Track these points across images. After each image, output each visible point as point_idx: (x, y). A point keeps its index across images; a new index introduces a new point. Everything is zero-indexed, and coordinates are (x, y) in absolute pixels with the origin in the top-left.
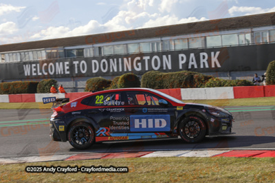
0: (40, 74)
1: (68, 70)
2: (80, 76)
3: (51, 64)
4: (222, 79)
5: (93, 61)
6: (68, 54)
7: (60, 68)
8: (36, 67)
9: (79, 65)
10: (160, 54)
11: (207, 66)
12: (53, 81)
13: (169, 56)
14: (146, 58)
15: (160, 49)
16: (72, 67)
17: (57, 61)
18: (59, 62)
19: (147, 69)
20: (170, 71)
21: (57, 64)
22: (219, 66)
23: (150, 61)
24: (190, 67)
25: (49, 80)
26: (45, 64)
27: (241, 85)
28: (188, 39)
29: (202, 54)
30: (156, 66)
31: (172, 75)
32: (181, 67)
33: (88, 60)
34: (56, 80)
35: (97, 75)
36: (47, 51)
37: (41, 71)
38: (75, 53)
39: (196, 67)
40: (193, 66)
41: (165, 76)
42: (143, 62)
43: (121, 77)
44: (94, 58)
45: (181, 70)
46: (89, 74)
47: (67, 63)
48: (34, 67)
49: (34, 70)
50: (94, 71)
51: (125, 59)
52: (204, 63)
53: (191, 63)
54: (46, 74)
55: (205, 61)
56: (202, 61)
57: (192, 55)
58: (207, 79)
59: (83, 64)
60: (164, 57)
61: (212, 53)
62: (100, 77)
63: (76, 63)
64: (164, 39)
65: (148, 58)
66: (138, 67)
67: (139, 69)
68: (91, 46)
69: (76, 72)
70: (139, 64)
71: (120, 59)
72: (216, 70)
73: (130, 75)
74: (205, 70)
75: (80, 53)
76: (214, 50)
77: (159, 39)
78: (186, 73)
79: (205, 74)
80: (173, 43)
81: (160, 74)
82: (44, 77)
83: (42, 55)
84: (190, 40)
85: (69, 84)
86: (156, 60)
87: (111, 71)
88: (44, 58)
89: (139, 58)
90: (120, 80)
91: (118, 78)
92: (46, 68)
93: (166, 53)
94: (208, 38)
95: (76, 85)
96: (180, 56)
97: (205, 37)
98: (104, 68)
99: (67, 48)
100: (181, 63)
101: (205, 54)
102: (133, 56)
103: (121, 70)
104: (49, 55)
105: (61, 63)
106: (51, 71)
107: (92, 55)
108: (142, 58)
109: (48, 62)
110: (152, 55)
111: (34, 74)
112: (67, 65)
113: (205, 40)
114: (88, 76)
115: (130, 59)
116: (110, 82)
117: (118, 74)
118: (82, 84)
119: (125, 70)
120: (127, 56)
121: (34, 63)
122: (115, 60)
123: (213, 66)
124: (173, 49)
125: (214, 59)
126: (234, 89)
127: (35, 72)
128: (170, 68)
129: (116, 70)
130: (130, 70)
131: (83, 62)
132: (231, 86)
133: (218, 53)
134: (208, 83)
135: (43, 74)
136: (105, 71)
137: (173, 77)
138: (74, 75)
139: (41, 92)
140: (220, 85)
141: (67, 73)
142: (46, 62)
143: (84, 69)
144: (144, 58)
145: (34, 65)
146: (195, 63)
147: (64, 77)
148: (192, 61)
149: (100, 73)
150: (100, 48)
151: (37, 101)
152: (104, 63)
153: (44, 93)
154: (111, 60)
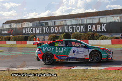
0: (29, 33)
1: (41, 31)
2: (46, 33)
3: (34, 28)
4: (107, 36)
5: (52, 28)
6: (41, 24)
7: (38, 30)
8: (28, 30)
10: (80, 25)
11: (100, 31)
12: (35, 36)
13: (84, 26)
14: (74, 27)
15: (80, 23)
16: (42, 29)
17: (36, 27)
18: (37, 27)
19: (74, 31)
20: (84, 32)
21: (37, 28)
22: (105, 30)
23: (75, 28)
24: (93, 31)
25: (33, 35)
26: (32, 29)
27: (114, 39)
28: (92, 19)
29: (98, 25)
30: (78, 30)
31: (85, 34)
32: (89, 31)
33: (50, 27)
34: (36, 35)
36: (33, 23)
37: (30, 31)
38: (44, 24)
39: (95, 31)
40: (94, 30)
41: (82, 34)
42: (72, 28)
43: (63, 34)
44: (52, 26)
45: (89, 32)
46: (50, 33)
47: (40, 28)
48: (27, 30)
49: (27, 31)
50: (52, 32)
51: (65, 27)
52: (99, 29)
53: (93, 29)
54: (32, 33)
55: (99, 28)
56: (98, 28)
57: (94, 26)
58: (100, 36)
59: (47, 29)
60: (82, 26)
61: (103, 25)
62: (54, 34)
63: (44, 28)
64: (82, 18)
65: (75, 26)
66: (70, 30)
68: (51, 21)
69: (44, 32)
70: (71, 29)
71: (63, 27)
72: (104, 32)
73: (67, 34)
74: (99, 32)
75: (46, 24)
76: (104, 23)
77: (80, 19)
78: (91, 33)
79: (99, 34)
80: (86, 20)
81: (80, 33)
82: (31, 34)
83: (30, 25)
84: (93, 19)
85: (41, 37)
86: (78, 28)
87: (59, 32)
88: (31, 26)
89: (71, 27)
90: (63, 36)
91: (62, 35)
94: (101, 18)
95: (44, 38)
96: (89, 26)
97: (100, 18)
98: (56, 31)
99: (41, 22)
100: (89, 29)
101: (100, 25)
102: (69, 26)
103: (63, 31)
104: (33, 25)
105: (38, 28)
106: (34, 31)
108: (72, 27)
109: (33, 28)
110: (76, 25)
111: (27, 33)
112: (41, 29)
113: (100, 19)
115: (67, 27)
116: (58, 37)
117: (62, 33)
118: (47, 37)
119: (65, 32)
120: (66, 26)
121: (27, 28)
122: (61, 27)
123: (103, 30)
124: (86, 23)
125: (103, 28)
126: (112, 41)
127: (27, 32)
128: (84, 31)
129: (61, 32)
130: (67, 31)
131: (47, 28)
132: (110, 39)
133: (105, 25)
134: (100, 38)
135: (31, 33)
136: (56, 32)
137: (85, 35)
138: (44, 33)
139: (30, 40)
140: (106, 39)
141: (41, 32)
142: (32, 27)
143: (47, 31)
144: (73, 26)
145: (27, 29)
146: (95, 29)
147: (39, 34)
148: (94, 28)
149: (54, 33)
150: (55, 22)
151: (28, 44)
152: (56, 28)
153: (31, 40)
154: (59, 27)
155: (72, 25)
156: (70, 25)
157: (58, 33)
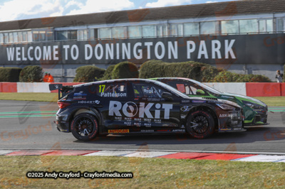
0: (24, 59)
1: (57, 55)
2: (71, 62)
3: (38, 48)
4: (235, 72)
5: (87, 46)
6: (58, 36)
7: (48, 53)
8: (20, 51)
9: (69, 50)
10: (165, 40)
11: (220, 57)
12: (38, 68)
13: (176, 43)
14: (149, 44)
15: (166, 34)
16: (61, 51)
17: (44, 44)
18: (47, 45)
19: (149, 57)
20: (176, 61)
21: (45, 47)
22: (233, 57)
23: (152, 48)
24: (199, 57)
25: (33, 66)
26: (31, 48)
27: (254, 81)
28: (199, 23)
29: (214, 42)
30: (160, 54)
31: (175, 66)
32: (189, 57)
33: (81, 45)
34: (41, 67)
35: (90, 62)
36: (34, 32)
37: (26, 56)
38: (66, 35)
39: (206, 57)
40: (203, 56)
41: (167, 67)
42: (144, 49)
43: (116, 66)
44: (88, 42)
45: (189, 60)
46: (81, 61)
47: (56, 47)
48: (19, 51)
49: (18, 54)
50: (87, 58)
51: (124, 45)
52: (216, 53)
53: (201, 53)
54: (32, 59)
55: (218, 50)
56: (214, 50)
57: (203, 43)
58: (216, 72)
59: (75, 49)
60: (170, 44)
61: (226, 41)
62: (94, 66)
63: (66, 47)
64: (171, 21)
65: (151, 44)
66: (138, 54)
67: (140, 57)
68: (85, 27)
69: (66, 58)
70: (140, 51)
71: (118, 45)
72: (230, 62)
73: (126, 64)
74: (216, 61)
75: (73, 36)
76: (229, 37)
77: (165, 22)
78: (193, 64)
79: (215, 67)
80: (182, 26)
81: (162, 64)
82: (29, 63)
83: (29, 36)
84: (202, 24)
85: (57, 72)
86: (160, 47)
87: (107, 58)
88: (30, 40)
89: (140, 44)
90: (114, 69)
92: (32, 52)
93: (172, 39)
94: (223, 22)
96: (189, 43)
97: (220, 21)
98: (99, 55)
99: (58, 29)
100: (190, 51)
101: (218, 42)
102: (133, 42)
103: (118, 58)
104: (36, 37)
105: (49, 47)
106: (38, 56)
107: (86, 39)
108: (143, 44)
109: (34, 45)
110: (155, 40)
111: (18, 59)
112: (56, 50)
113: (220, 25)
114: (80, 64)
115: (129, 44)
116: (103, 72)
117: (115, 62)
118: (72, 73)
119: (123, 58)
120: (126, 41)
121: (18, 45)
122: (112, 45)
123: (227, 57)
124: (181, 34)
125: (228, 49)
126: (247, 86)
127: (19, 56)
128: (176, 57)
129: (112, 58)
130: (129, 57)
131: (75, 46)
132: (244, 81)
133: (233, 41)
134: (217, 77)
135: (28, 59)
136: (99, 58)
137: (177, 68)
138: (64, 62)
139: (24, 81)
140: (232, 80)
141: (56, 58)
142: (32, 45)
143: (75, 55)
144: (146, 44)
145: (18, 49)
146: (205, 52)
147: (52, 63)
148: (203, 50)
149: (93, 60)
150: (96, 30)
151: (18, 91)
152: (99, 49)
153: (27, 81)
154: (107, 45)
155: (143, 40)
156: (138, 40)
157: (103, 61)
